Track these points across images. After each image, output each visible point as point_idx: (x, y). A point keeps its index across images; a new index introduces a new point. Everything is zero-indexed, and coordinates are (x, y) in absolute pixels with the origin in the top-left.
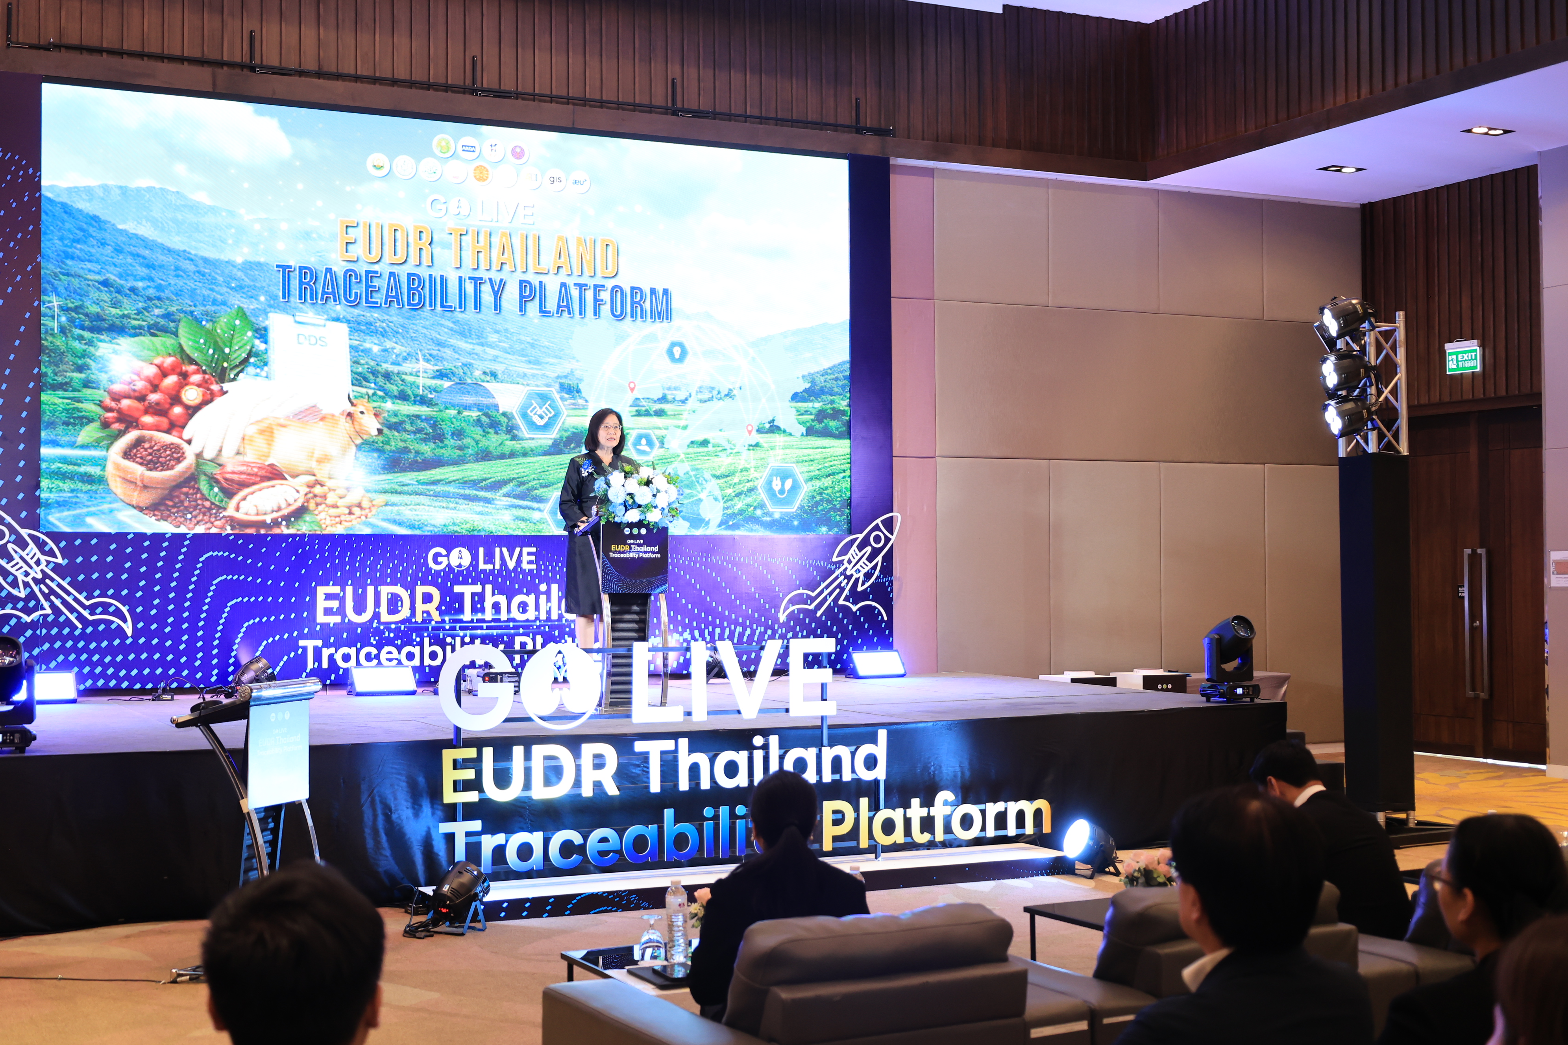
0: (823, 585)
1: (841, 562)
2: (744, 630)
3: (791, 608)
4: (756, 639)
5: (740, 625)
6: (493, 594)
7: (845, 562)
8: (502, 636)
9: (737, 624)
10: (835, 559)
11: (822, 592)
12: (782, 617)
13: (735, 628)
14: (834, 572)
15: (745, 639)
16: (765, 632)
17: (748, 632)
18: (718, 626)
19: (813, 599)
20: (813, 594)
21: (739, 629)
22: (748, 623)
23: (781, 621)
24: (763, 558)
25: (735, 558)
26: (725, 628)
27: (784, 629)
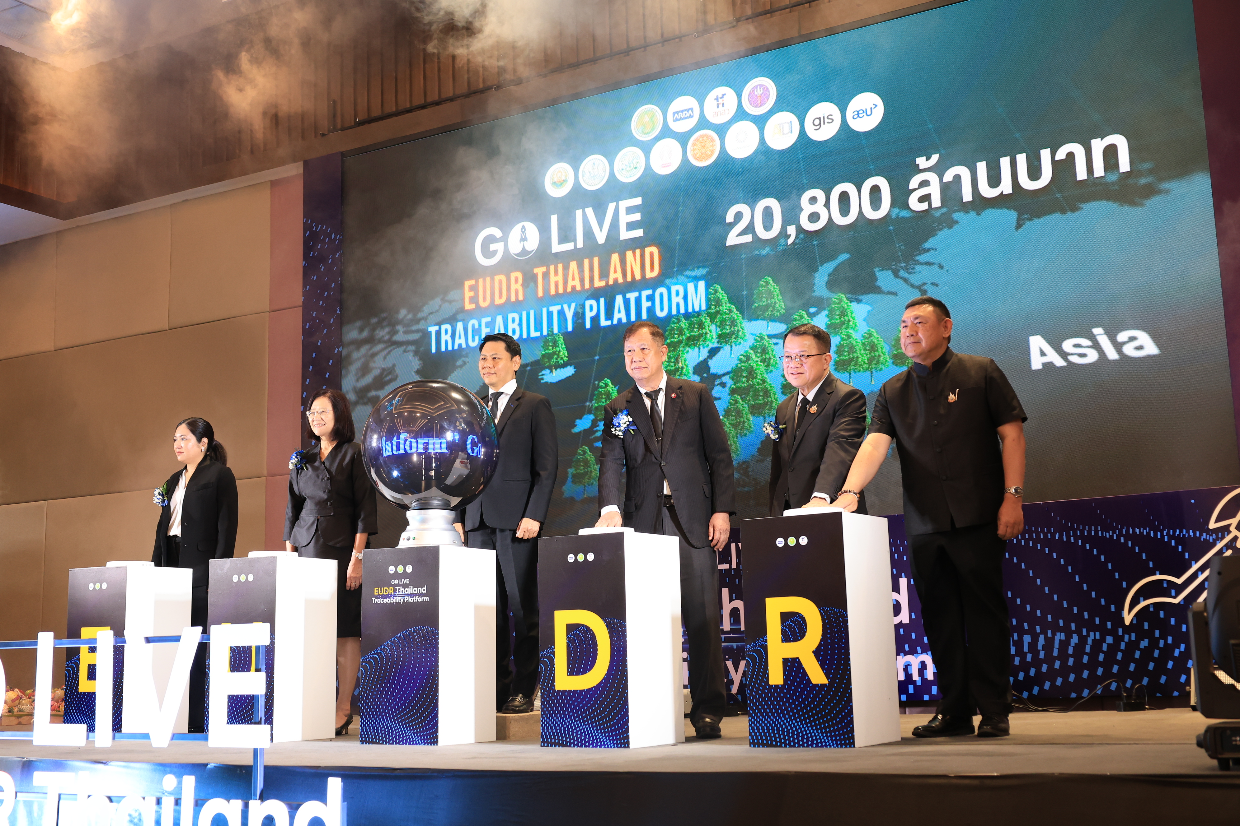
0: (1195, 567)
1: (1226, 530)
2: (1069, 637)
3: (1143, 604)
4: (1088, 649)
5: (1061, 630)
6: (731, 600)
7: (1232, 528)
8: (741, 649)
9: (1056, 629)
10: (1212, 525)
11: (1194, 576)
12: (1128, 618)
13: (1054, 634)
14: (1214, 545)
15: (1070, 651)
16: (1103, 640)
17: (1075, 639)
18: (1027, 632)
19: (1180, 588)
20: (1179, 581)
21: (1060, 636)
22: (1073, 627)
23: (1127, 623)
24: (1089, 532)
25: (1045, 535)
26: (1038, 635)
27: (1133, 637)
